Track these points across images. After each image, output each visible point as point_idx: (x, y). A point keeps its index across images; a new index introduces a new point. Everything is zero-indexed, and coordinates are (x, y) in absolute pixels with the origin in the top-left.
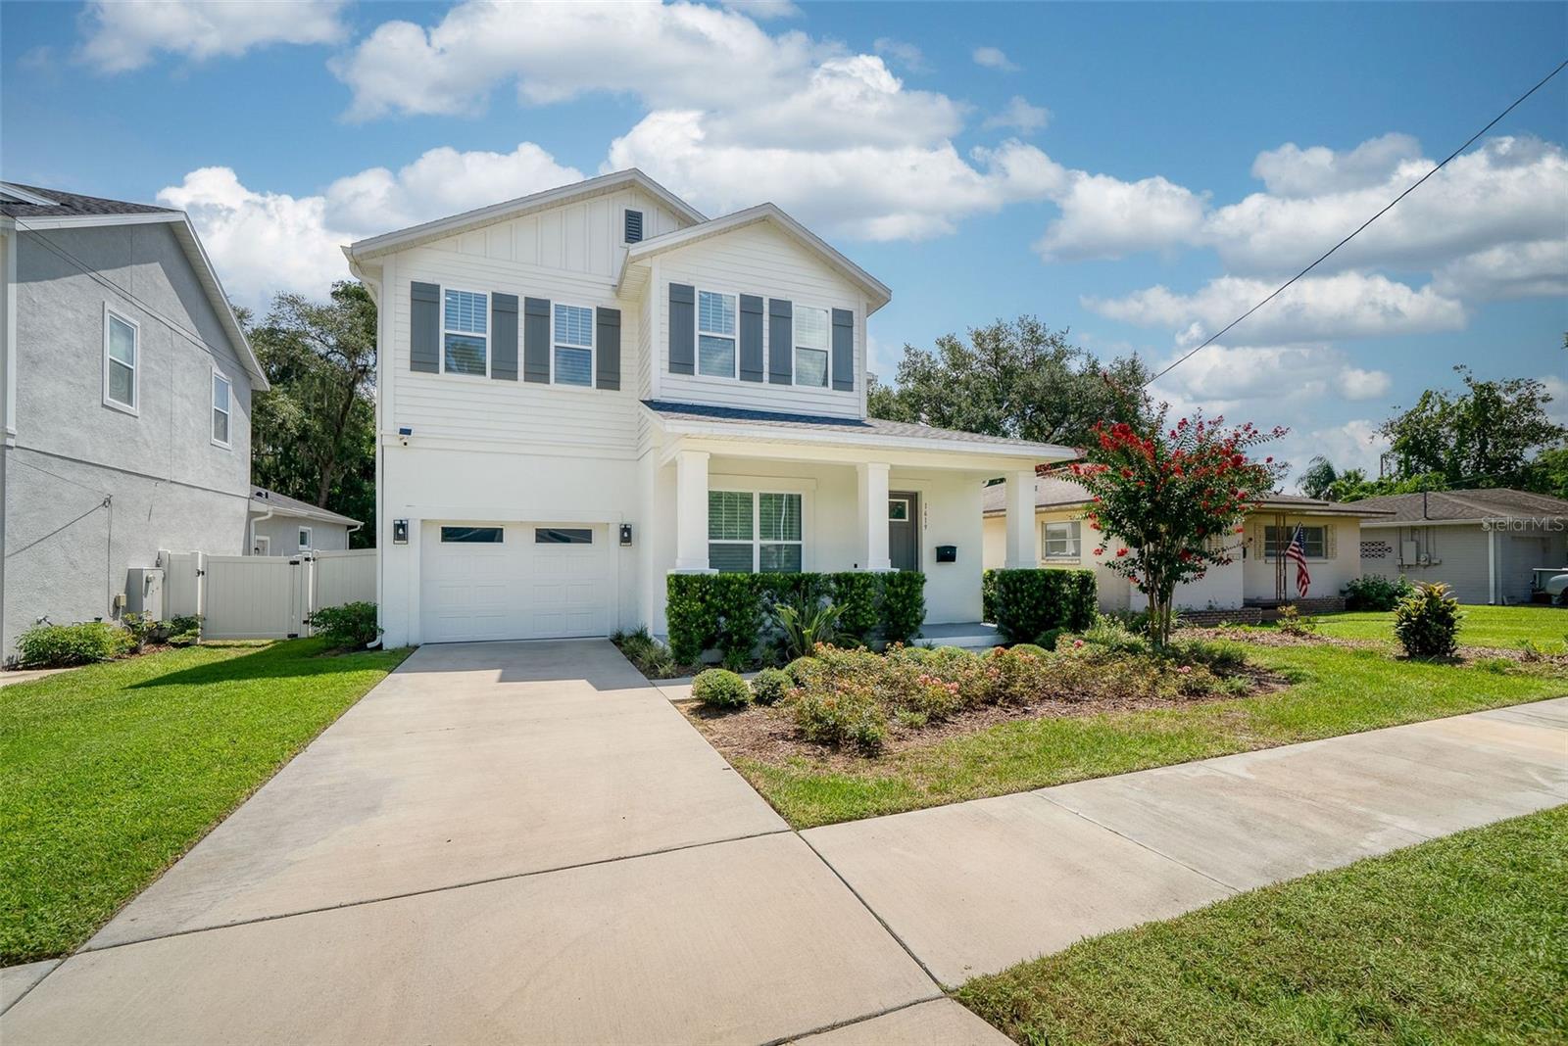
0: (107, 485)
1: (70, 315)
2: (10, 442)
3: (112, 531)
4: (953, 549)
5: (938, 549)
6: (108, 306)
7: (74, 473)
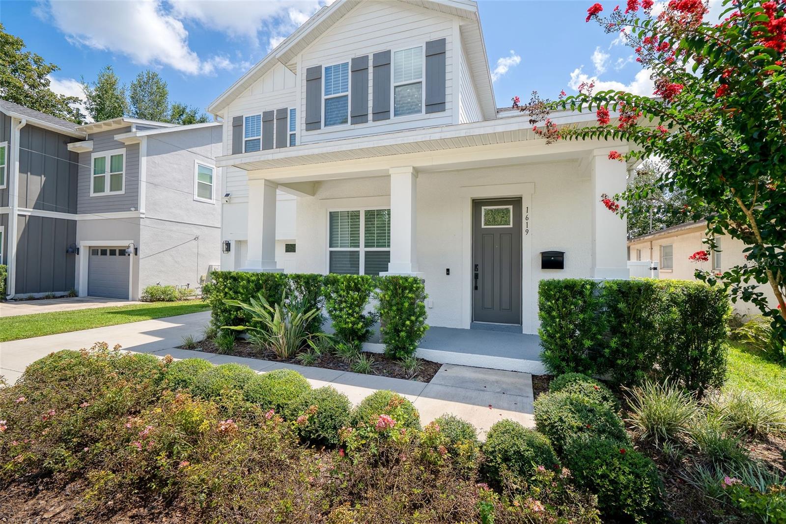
0: (196, 231)
1: (175, 166)
2: (142, 216)
3: (199, 250)
4: (561, 254)
5: (543, 253)
6: (196, 161)
7: (175, 227)
